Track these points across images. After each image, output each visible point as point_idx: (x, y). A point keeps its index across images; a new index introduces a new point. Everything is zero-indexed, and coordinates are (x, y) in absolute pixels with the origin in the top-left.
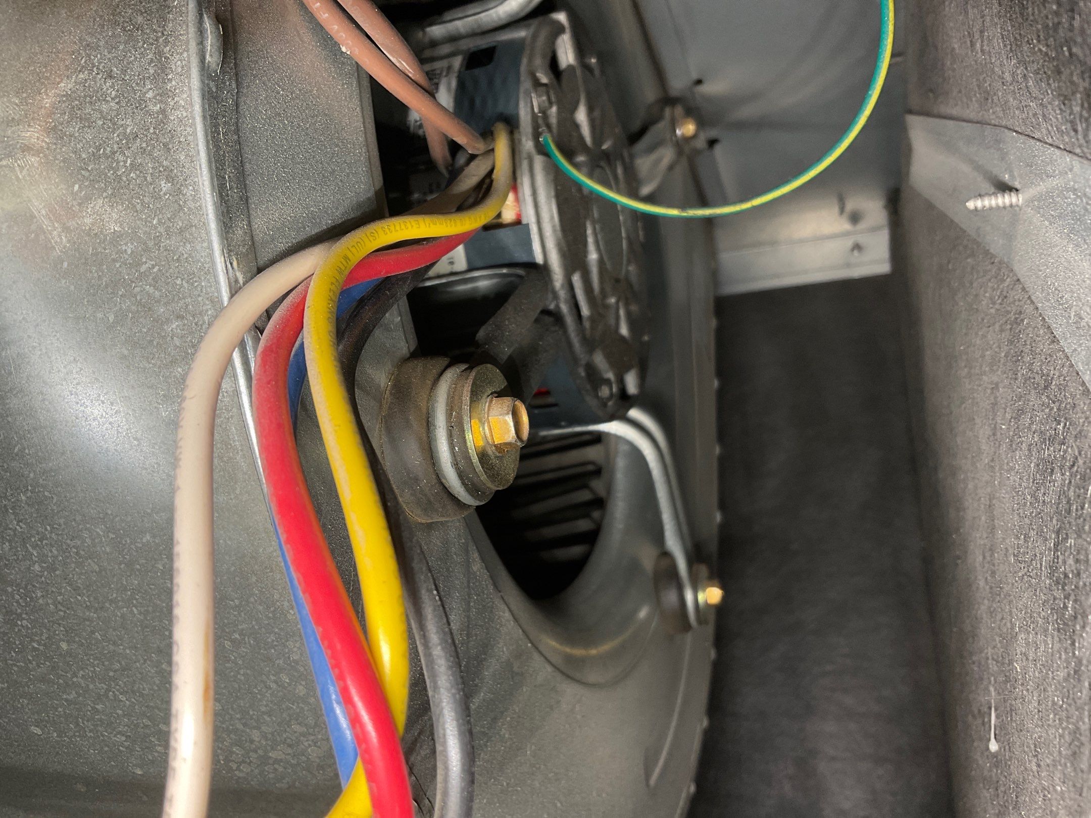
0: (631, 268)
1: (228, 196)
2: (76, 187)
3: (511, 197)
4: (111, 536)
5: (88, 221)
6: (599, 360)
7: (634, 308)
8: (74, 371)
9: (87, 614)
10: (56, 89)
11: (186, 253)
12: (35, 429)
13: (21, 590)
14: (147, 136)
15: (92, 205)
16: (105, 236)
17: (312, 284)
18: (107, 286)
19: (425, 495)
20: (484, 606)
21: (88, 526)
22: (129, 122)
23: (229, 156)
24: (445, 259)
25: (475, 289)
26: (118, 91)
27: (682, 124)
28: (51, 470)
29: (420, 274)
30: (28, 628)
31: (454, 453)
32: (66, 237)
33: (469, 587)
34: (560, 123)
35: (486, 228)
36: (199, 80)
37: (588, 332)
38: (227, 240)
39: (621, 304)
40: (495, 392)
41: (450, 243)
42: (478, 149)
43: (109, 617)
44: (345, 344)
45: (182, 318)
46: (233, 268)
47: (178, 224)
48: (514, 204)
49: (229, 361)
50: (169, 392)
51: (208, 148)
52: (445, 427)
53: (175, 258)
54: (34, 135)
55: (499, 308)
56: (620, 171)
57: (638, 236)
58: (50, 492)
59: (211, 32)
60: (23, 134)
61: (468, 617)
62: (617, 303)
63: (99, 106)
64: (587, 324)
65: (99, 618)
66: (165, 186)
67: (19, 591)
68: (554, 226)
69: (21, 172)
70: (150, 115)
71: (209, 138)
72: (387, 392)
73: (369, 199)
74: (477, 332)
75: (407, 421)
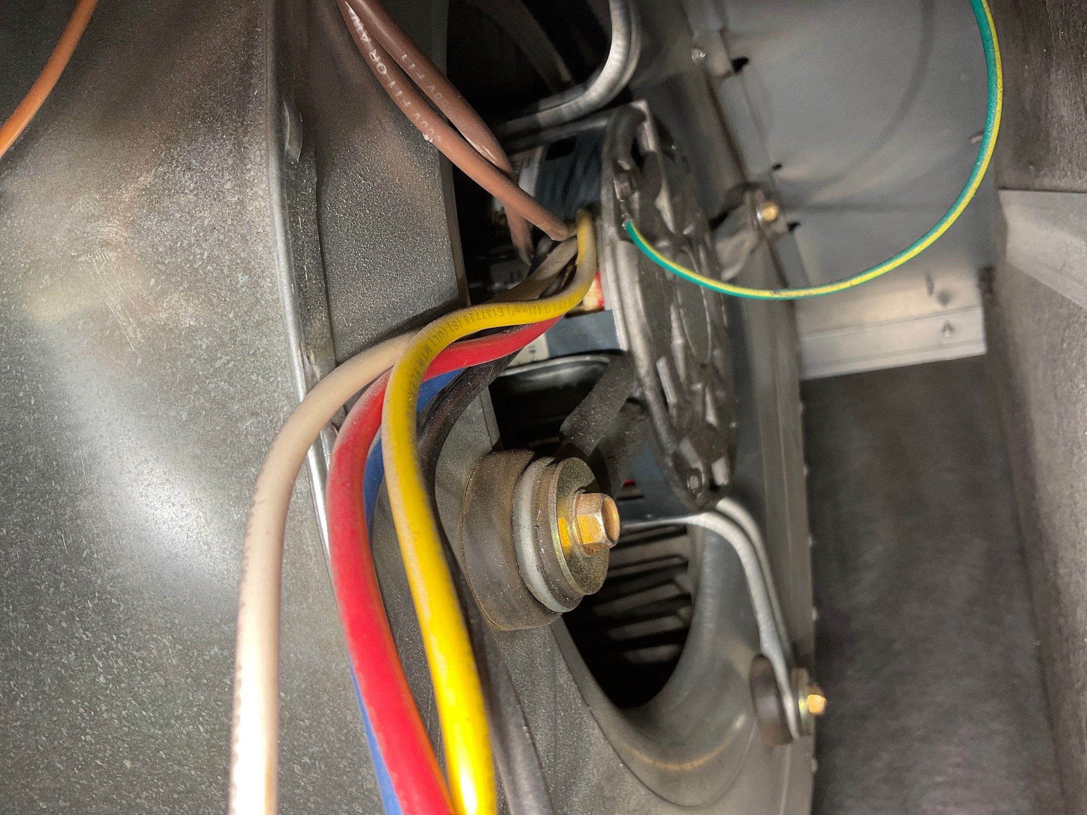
0: (716, 353)
1: (306, 287)
2: (153, 281)
3: (594, 284)
4: (179, 647)
5: (163, 316)
6: (687, 449)
7: (720, 393)
8: (145, 472)
9: (153, 730)
10: (136, 183)
11: (262, 348)
12: (104, 533)
13: (86, 703)
14: (224, 228)
15: (168, 300)
16: (181, 331)
17: (391, 376)
18: (181, 382)
19: (509, 601)
20: (571, 723)
21: (155, 636)
22: (207, 214)
23: (308, 246)
24: (527, 348)
25: (557, 378)
26: (196, 183)
27: (765, 208)
28: (119, 576)
29: (502, 364)
30: (92, 744)
31: (539, 555)
32: (141, 333)
33: (555, 702)
34: (642, 209)
35: (569, 315)
36: (278, 168)
37: (675, 420)
38: (304, 333)
39: (707, 390)
40: (582, 488)
41: (533, 331)
42: (562, 236)
43: (174, 735)
44: (425, 440)
45: (257, 414)
46: (310, 362)
47: (254, 318)
48: (598, 291)
49: (304, 459)
50: (241, 493)
51: (286, 238)
52: (530, 527)
53: (251, 353)
54: (113, 230)
55: (584, 397)
56: (702, 255)
57: (723, 321)
58: (117, 599)
59: (290, 120)
60: (103, 230)
61: (556, 736)
62: (704, 388)
63: (177, 199)
64: (674, 412)
65: (164, 735)
66: (242, 279)
67: (83, 704)
68: (638, 312)
69: (99, 268)
70: (228, 206)
71: (288, 227)
72: (469, 488)
73: (451, 288)
74: (562, 422)
75: (490, 520)
